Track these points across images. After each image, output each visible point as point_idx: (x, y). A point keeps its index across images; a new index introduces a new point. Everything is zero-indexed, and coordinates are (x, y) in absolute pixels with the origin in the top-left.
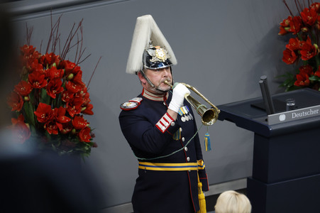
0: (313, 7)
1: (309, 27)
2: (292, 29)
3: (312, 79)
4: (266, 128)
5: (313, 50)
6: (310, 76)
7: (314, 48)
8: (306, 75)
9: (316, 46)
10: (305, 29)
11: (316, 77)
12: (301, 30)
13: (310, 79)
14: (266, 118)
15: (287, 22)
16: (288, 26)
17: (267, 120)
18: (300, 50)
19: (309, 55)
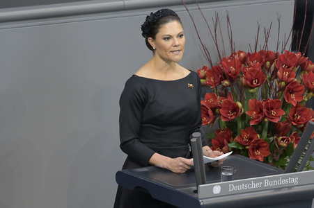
0: (236, 57)
1: (231, 80)
2: (210, 81)
3: (232, 145)
4: (197, 201)
5: (235, 109)
6: (229, 142)
7: (238, 107)
8: (225, 141)
9: (240, 104)
10: (226, 82)
11: (238, 143)
12: (221, 84)
13: (229, 145)
14: (195, 188)
15: (202, 73)
16: (204, 78)
17: (196, 192)
18: (220, 108)
19: (231, 116)
